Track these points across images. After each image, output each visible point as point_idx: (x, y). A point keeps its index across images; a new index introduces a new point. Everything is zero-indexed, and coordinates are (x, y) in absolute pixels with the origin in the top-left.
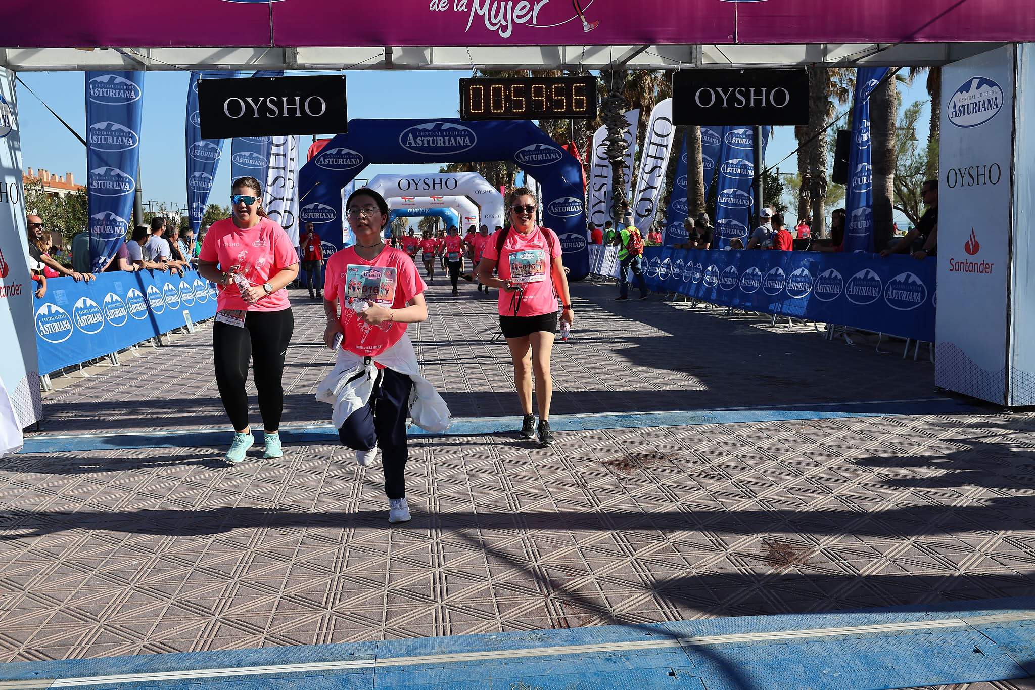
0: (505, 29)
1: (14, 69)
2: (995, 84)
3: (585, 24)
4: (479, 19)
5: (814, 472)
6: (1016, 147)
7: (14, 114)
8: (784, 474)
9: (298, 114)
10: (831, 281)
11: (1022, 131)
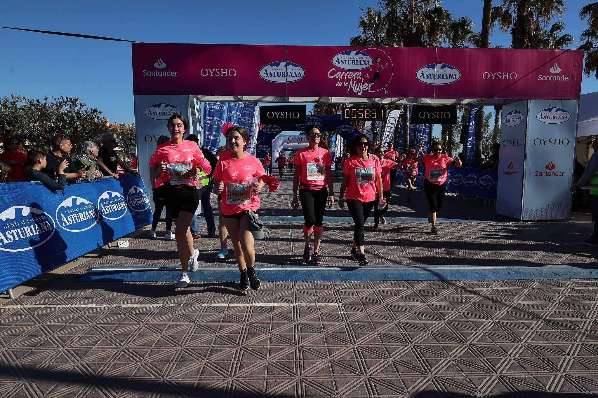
0: (359, 92)
1: (201, 101)
2: (521, 113)
3: (385, 91)
4: (351, 89)
5: (457, 235)
6: (527, 134)
7: (200, 114)
8: (448, 235)
9: (290, 117)
10: (459, 178)
11: (529, 129)
